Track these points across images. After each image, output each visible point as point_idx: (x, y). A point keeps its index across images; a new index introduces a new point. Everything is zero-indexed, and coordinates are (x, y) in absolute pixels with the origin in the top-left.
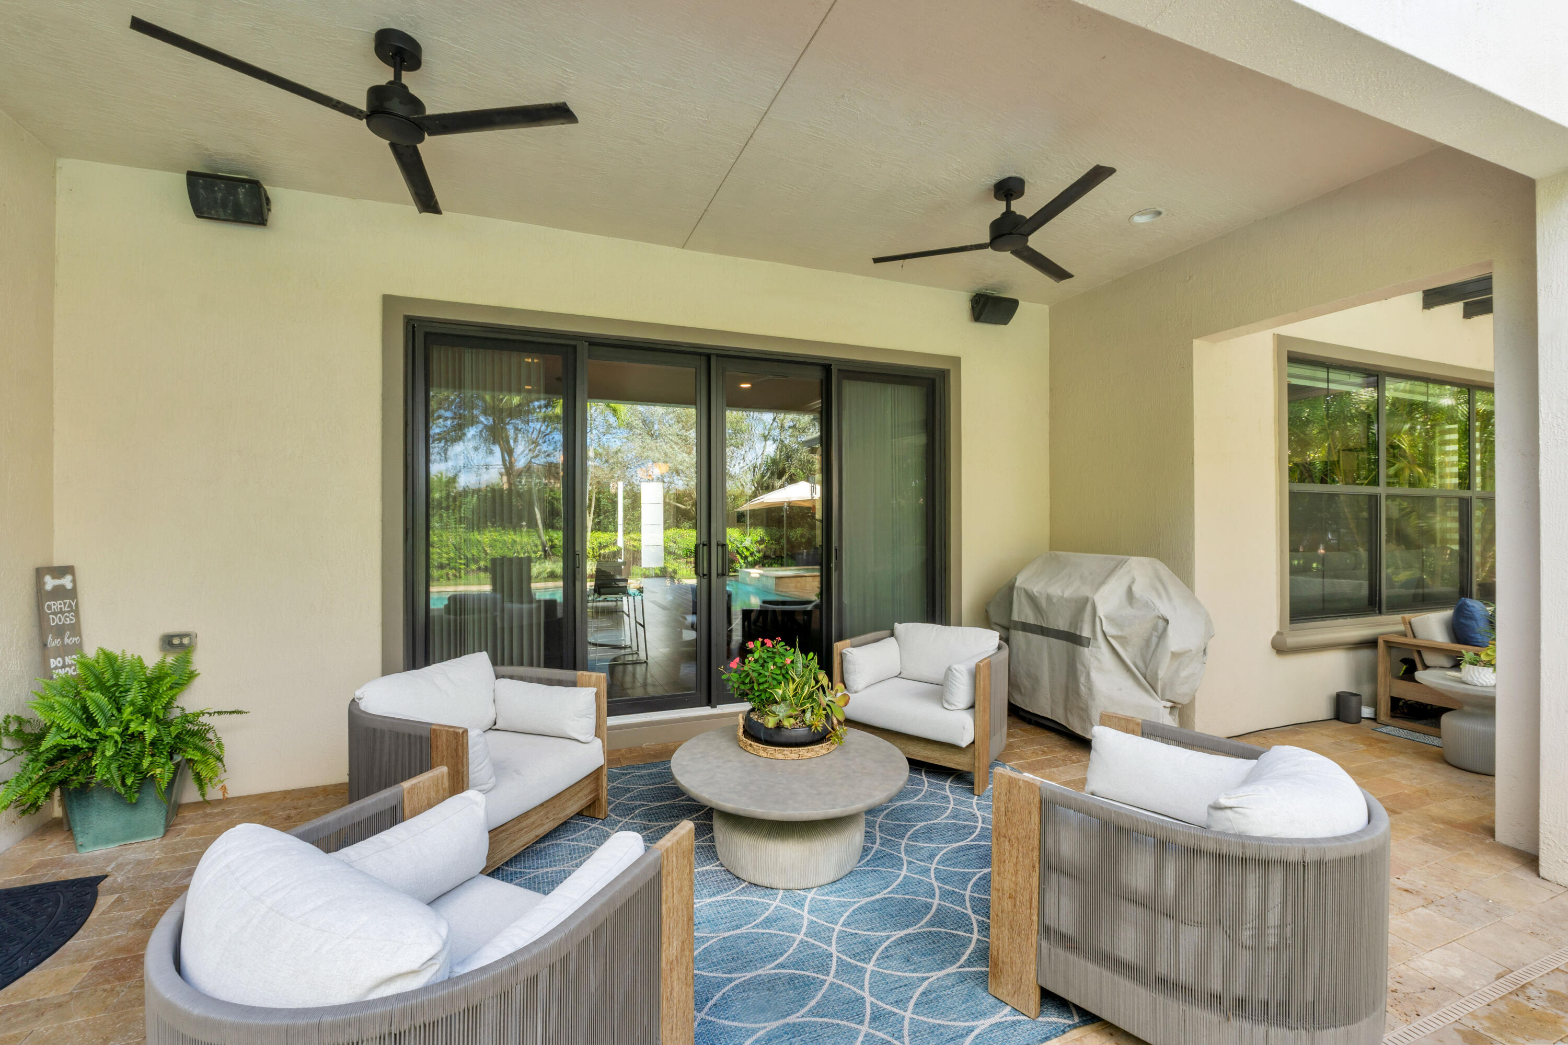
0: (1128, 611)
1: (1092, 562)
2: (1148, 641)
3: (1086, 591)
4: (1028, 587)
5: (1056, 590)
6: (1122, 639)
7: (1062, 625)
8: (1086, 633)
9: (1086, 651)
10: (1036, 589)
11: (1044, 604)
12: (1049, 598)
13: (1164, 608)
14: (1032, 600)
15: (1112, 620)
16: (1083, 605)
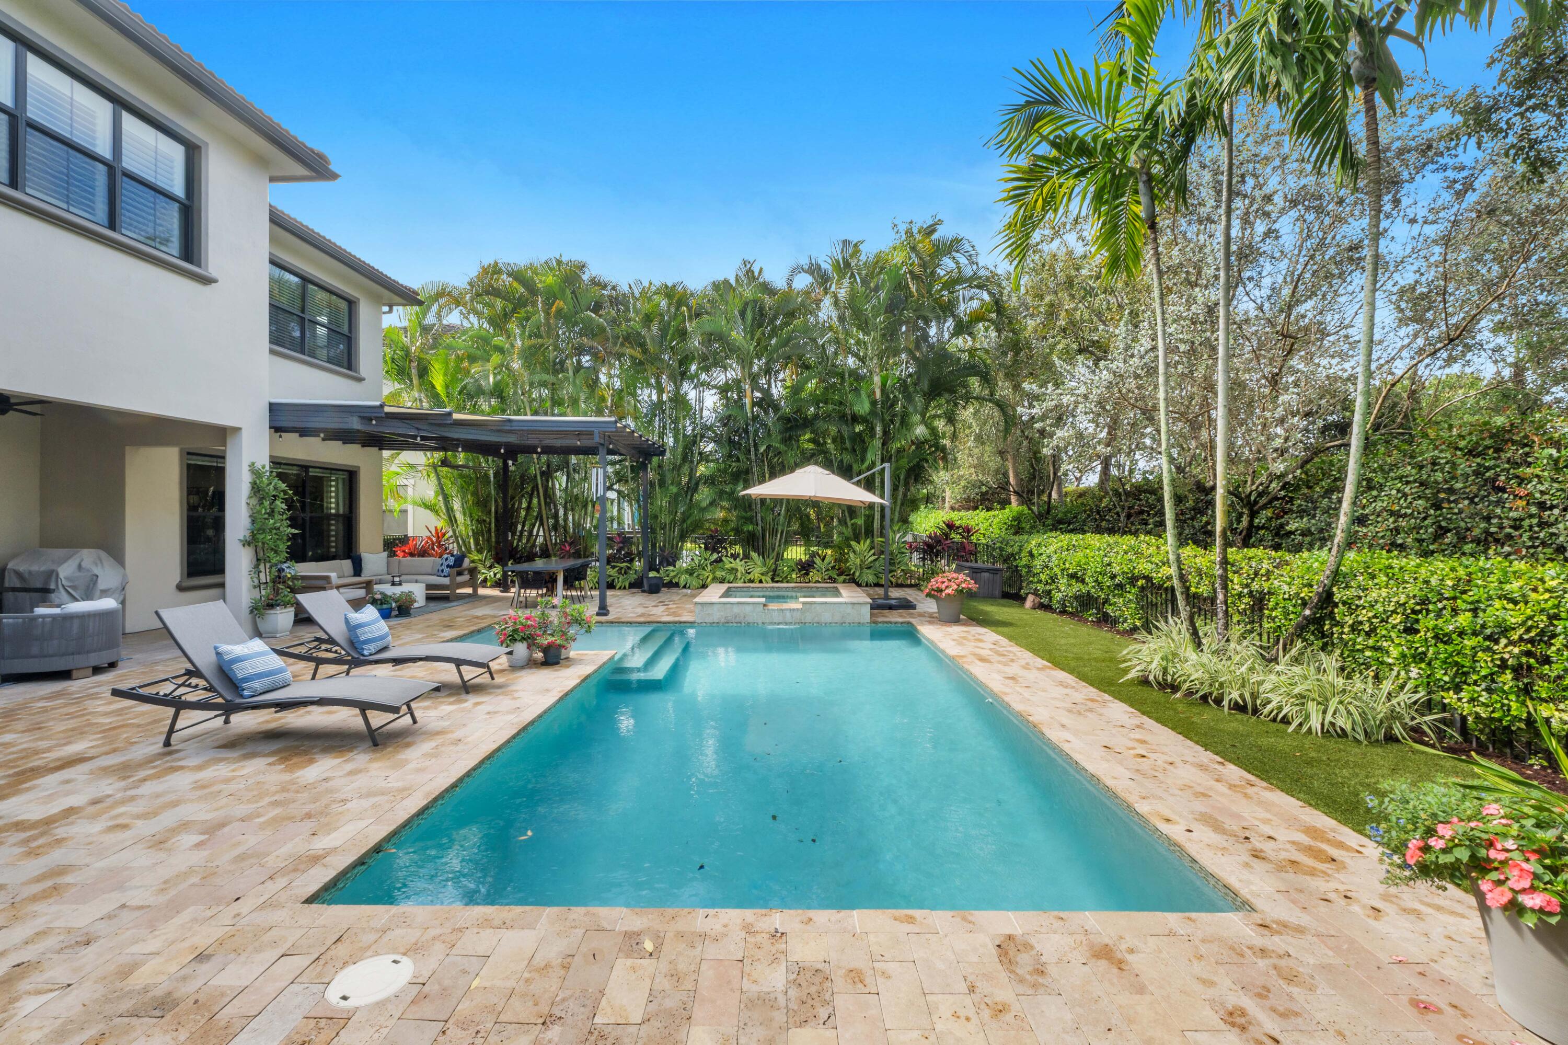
0: (78, 574)
1: (60, 553)
2: (88, 587)
3: (53, 567)
4: (16, 568)
5: (35, 568)
6: (74, 588)
7: (39, 585)
8: (52, 586)
9: (53, 595)
10: (22, 568)
11: (27, 576)
12: (30, 573)
13: (96, 571)
14: (19, 575)
15: (67, 579)
16: (51, 574)
